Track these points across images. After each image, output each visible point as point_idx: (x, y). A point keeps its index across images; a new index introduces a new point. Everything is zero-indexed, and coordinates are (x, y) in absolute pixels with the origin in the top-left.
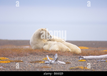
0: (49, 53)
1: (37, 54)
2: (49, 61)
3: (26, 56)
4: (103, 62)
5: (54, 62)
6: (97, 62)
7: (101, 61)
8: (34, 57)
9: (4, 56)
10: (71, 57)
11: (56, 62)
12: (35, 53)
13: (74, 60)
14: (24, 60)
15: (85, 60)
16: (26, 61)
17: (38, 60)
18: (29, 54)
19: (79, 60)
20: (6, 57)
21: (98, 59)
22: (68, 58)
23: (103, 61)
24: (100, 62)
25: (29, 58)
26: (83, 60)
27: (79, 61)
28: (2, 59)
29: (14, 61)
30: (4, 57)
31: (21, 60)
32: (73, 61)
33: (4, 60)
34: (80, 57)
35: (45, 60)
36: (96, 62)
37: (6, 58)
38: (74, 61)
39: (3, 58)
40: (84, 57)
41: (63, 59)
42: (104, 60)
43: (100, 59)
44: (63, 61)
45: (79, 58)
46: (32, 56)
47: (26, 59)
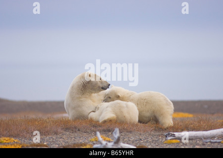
0: (105, 128)
1: (79, 130)
2: (101, 144)
3: (56, 133)
4: (215, 144)
5: (113, 146)
6: (204, 144)
7: (212, 141)
8: (73, 135)
9: (10, 136)
10: (150, 134)
11: (116, 145)
12: (75, 128)
13: (156, 141)
14: (51, 142)
15: (179, 141)
16: (54, 145)
17: (81, 141)
18: (62, 129)
19: (166, 140)
20: (14, 137)
21: (206, 138)
22: (142, 137)
23: (216, 142)
24: (208, 143)
25: (61, 138)
26: (174, 141)
27: (165, 143)
28: (5, 141)
29: (29, 145)
30: (8, 138)
31: (45, 144)
32: (152, 144)
33: (8, 143)
34: (169, 134)
35: (95, 142)
36: (200, 143)
37: (13, 139)
38: (155, 144)
39: (6, 139)
40: (177, 134)
41: (133, 139)
42: (218, 139)
43: (209, 137)
44: (133, 142)
45: (166, 137)
46: (68, 133)
47: (54, 140)
